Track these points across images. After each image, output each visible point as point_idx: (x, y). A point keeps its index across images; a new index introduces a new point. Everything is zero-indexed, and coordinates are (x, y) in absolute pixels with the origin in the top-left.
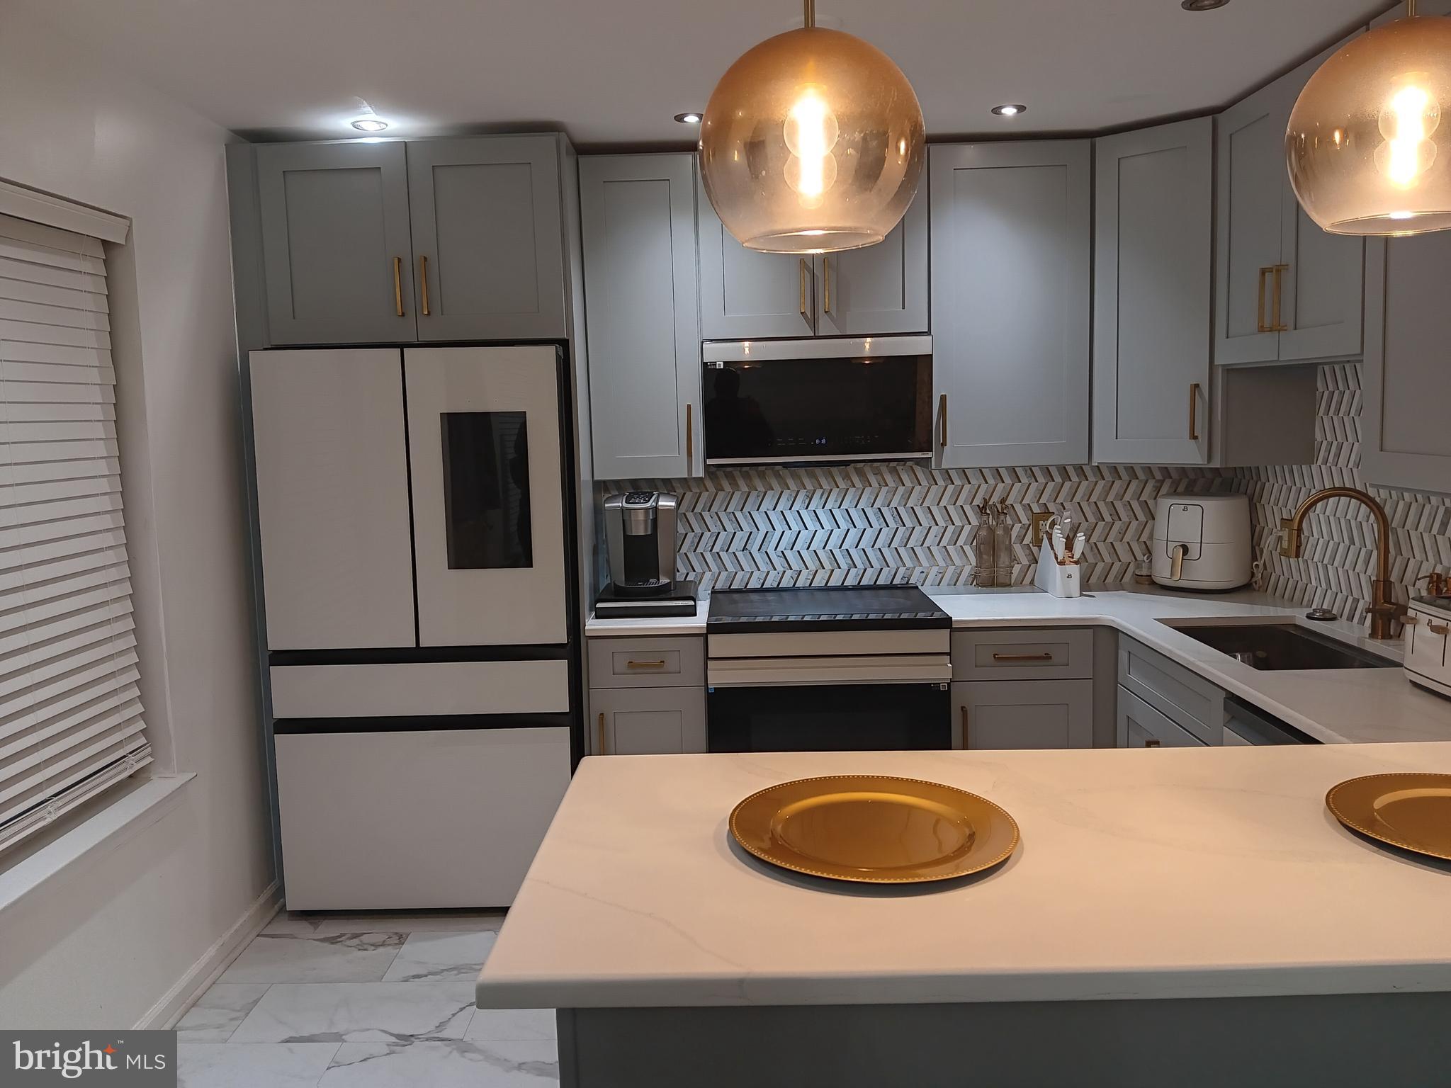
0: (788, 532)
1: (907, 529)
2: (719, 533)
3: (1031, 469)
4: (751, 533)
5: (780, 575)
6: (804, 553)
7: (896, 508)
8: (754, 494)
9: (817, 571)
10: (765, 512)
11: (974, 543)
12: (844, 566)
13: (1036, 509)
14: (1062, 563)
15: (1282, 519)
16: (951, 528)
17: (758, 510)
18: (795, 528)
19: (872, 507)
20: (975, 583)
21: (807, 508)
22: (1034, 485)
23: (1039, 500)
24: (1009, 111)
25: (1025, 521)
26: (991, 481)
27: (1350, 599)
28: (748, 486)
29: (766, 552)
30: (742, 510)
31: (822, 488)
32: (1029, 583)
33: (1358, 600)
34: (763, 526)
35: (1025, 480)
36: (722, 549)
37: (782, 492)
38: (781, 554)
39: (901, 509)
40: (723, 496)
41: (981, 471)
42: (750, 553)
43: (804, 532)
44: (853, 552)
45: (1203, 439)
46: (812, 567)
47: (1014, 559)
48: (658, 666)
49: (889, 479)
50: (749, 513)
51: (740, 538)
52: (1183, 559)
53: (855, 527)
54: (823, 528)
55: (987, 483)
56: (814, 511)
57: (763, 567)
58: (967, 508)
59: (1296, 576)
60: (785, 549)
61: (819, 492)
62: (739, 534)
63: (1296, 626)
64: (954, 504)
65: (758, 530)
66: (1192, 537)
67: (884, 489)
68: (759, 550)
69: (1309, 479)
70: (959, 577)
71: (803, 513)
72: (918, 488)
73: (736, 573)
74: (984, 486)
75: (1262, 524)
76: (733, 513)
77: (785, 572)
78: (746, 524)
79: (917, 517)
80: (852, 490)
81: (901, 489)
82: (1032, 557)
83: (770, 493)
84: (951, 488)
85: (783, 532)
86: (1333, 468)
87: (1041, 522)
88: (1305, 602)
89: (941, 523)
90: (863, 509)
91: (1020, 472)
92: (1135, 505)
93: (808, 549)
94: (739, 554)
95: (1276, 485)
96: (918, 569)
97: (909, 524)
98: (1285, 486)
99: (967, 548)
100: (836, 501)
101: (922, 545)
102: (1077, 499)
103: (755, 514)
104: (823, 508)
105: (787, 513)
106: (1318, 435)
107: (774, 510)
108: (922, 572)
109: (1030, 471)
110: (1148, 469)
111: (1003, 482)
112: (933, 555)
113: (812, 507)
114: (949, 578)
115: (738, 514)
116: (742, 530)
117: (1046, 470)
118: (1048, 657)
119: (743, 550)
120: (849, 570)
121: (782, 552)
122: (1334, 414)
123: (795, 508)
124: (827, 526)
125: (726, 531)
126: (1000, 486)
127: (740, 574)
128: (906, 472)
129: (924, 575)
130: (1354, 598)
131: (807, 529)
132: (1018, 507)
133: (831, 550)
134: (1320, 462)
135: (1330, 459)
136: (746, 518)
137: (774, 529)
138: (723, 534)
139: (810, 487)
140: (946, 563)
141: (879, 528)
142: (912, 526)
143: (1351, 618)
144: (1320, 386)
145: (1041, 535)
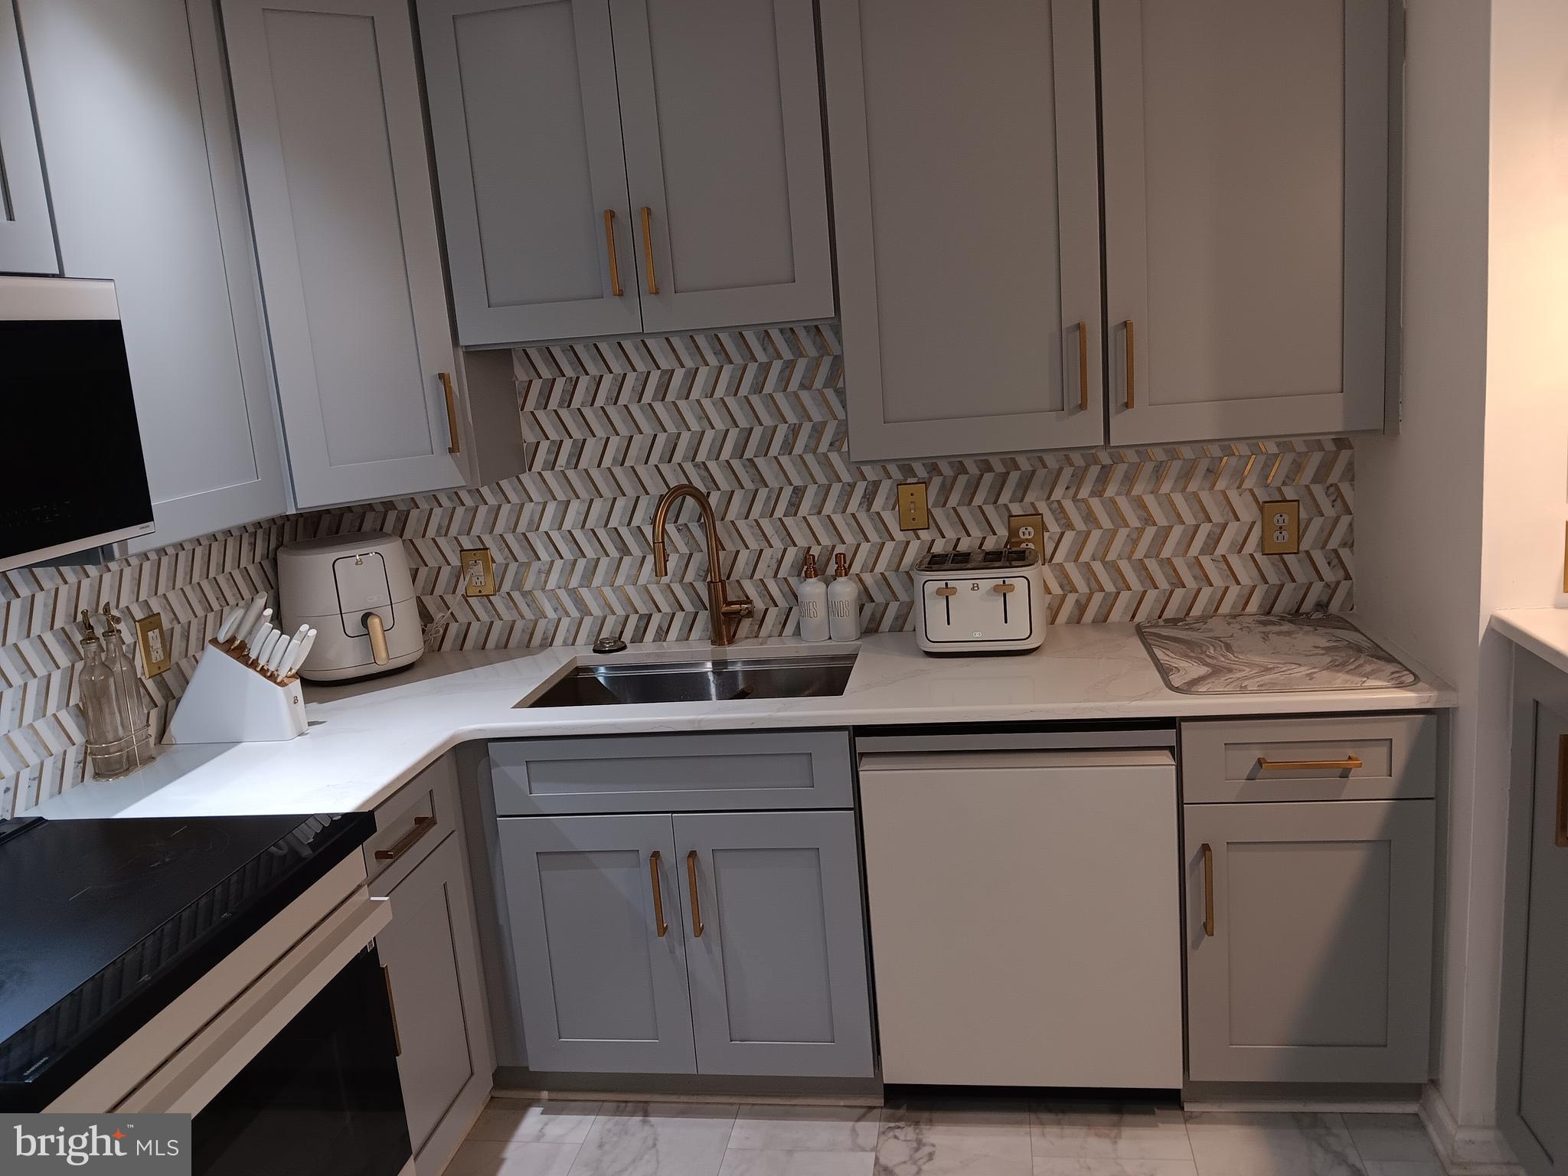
11: (72, 701)
13: (139, 613)
14: (283, 683)
15: (462, 550)
16: (33, 684)
20: (89, 774)
22: (127, 572)
23: (137, 598)
25: (129, 637)
27: (634, 618)
52: (383, 632)
58: (48, 637)
64: (29, 635)
66: (376, 598)
69: (517, 492)
70: (62, 775)
74: (63, 589)
82: (149, 698)
86: (569, 472)
87: (150, 634)
98: (460, 508)
99: (63, 715)
102: (179, 583)
106: (529, 436)
112: (16, 751)
122: (560, 406)
134: (537, 469)
135: (561, 461)
144: (521, 374)
145: (154, 655)
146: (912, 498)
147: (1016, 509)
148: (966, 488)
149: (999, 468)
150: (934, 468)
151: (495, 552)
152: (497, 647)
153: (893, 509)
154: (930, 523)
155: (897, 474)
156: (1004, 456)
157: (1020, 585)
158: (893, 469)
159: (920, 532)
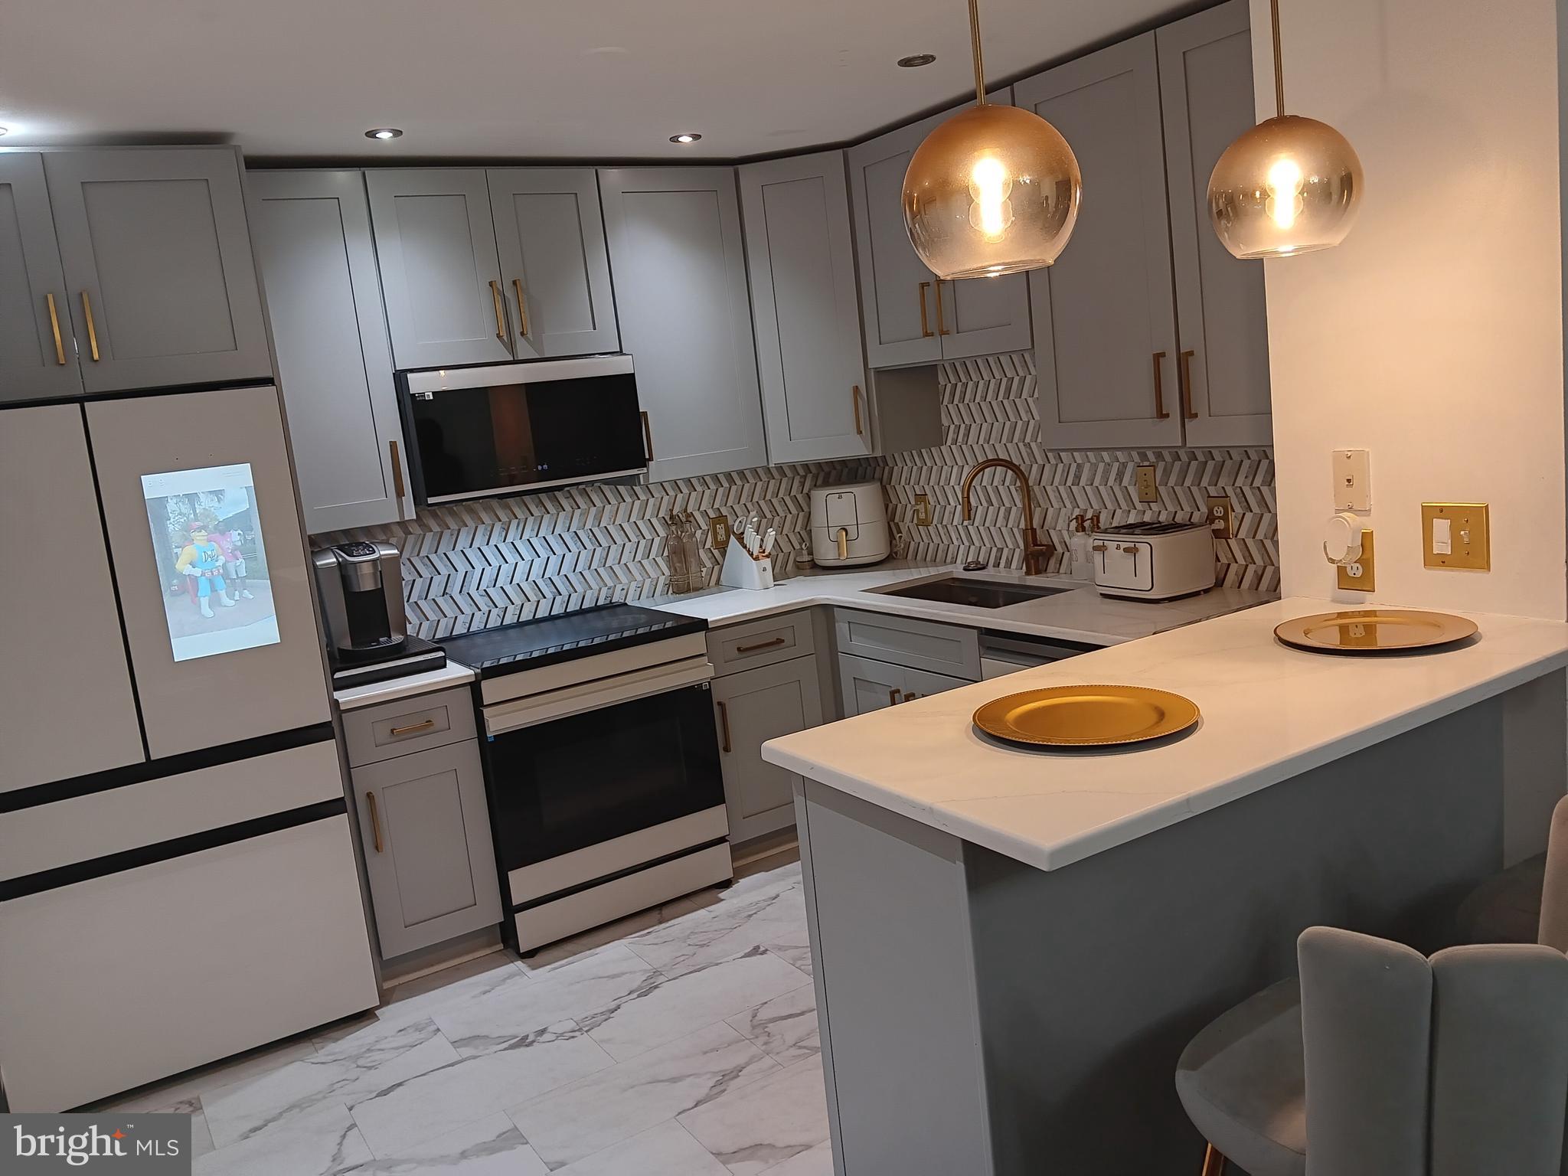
0: (488, 569)
1: (604, 549)
2: (414, 581)
3: (703, 478)
4: (449, 575)
5: (486, 615)
6: (508, 589)
7: (590, 530)
8: (447, 533)
9: (523, 604)
10: (462, 551)
11: (666, 554)
12: (549, 596)
13: (712, 515)
14: (757, 559)
15: (916, 495)
16: (643, 542)
17: (453, 550)
18: (495, 563)
19: (568, 531)
20: (670, 591)
21: (504, 541)
22: (707, 492)
23: (713, 506)
24: (686, 139)
25: (704, 527)
26: (672, 493)
27: (994, 550)
28: (439, 526)
29: (468, 593)
30: (436, 552)
31: (517, 518)
32: (716, 585)
33: (1003, 549)
34: (462, 566)
35: (699, 489)
36: (420, 598)
37: (476, 528)
38: (484, 593)
39: (596, 530)
40: (413, 540)
41: (662, 484)
42: (451, 597)
43: (504, 566)
44: (555, 579)
45: (866, 431)
46: (518, 602)
47: (702, 564)
48: (427, 726)
49: (580, 500)
50: (445, 554)
51: (438, 582)
52: (847, 541)
53: (555, 554)
54: (523, 560)
55: (668, 495)
56: (512, 543)
57: (468, 610)
58: (654, 521)
59: (936, 540)
60: (487, 587)
61: (514, 523)
62: (437, 579)
63: (954, 579)
64: (643, 519)
65: (457, 571)
66: (849, 520)
67: (578, 512)
68: (461, 592)
69: (940, 458)
70: (655, 589)
71: (501, 546)
72: (608, 507)
73: (439, 621)
74: (666, 498)
75: (894, 502)
76: (427, 557)
77: (490, 611)
78: (443, 566)
79: (611, 536)
80: (546, 517)
81: (593, 510)
82: (714, 560)
83: (464, 530)
84: (637, 503)
85: (483, 569)
86: (964, 447)
87: (718, 526)
88: (949, 559)
89: (634, 539)
90: (560, 535)
91: (694, 481)
92: (788, 500)
93: (511, 583)
94: (440, 601)
95: (905, 468)
96: (619, 587)
97: (605, 544)
98: (915, 467)
99: (659, 560)
100: (532, 530)
101: (619, 563)
102: (743, 501)
103: (451, 554)
104: (521, 538)
105: (484, 549)
106: (945, 422)
107: (471, 547)
108: (623, 589)
109: (702, 480)
110: (793, 467)
111: (682, 493)
112: (630, 572)
113: (509, 539)
114: (647, 591)
115: (433, 557)
116: (439, 574)
117: (715, 478)
118: (780, 641)
119: (443, 595)
120: (554, 599)
121: (485, 590)
122: (959, 402)
123: (492, 542)
124: (527, 557)
125: (421, 577)
126: (680, 496)
127: (443, 621)
128: (596, 492)
129: (625, 591)
130: (998, 548)
131: (507, 563)
132: (697, 514)
133: (534, 581)
134: (949, 443)
135: (960, 439)
136: (441, 560)
137: (473, 568)
138: (419, 581)
139: (504, 519)
140: (642, 577)
141: (578, 551)
142: (608, 545)
143: (997, 565)
144: (942, 380)
145: (719, 537)
146: (1145, 478)
147: (1213, 492)
148: (1180, 471)
149: (1201, 458)
150: (1159, 456)
151: (930, 497)
152: (931, 561)
153: (1135, 485)
154: (1157, 498)
155: (1137, 459)
156: (1204, 450)
157: (1144, 549)
158: (1134, 454)
159: (1151, 504)
